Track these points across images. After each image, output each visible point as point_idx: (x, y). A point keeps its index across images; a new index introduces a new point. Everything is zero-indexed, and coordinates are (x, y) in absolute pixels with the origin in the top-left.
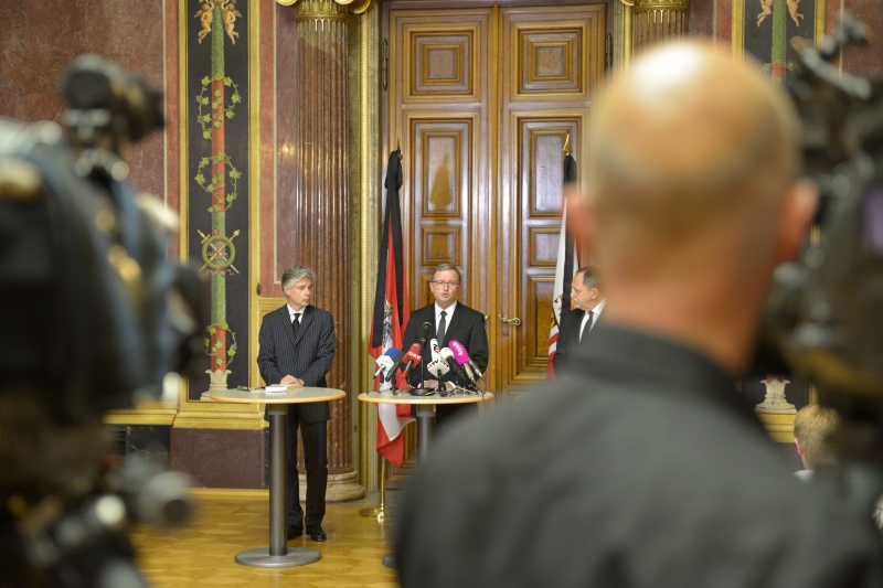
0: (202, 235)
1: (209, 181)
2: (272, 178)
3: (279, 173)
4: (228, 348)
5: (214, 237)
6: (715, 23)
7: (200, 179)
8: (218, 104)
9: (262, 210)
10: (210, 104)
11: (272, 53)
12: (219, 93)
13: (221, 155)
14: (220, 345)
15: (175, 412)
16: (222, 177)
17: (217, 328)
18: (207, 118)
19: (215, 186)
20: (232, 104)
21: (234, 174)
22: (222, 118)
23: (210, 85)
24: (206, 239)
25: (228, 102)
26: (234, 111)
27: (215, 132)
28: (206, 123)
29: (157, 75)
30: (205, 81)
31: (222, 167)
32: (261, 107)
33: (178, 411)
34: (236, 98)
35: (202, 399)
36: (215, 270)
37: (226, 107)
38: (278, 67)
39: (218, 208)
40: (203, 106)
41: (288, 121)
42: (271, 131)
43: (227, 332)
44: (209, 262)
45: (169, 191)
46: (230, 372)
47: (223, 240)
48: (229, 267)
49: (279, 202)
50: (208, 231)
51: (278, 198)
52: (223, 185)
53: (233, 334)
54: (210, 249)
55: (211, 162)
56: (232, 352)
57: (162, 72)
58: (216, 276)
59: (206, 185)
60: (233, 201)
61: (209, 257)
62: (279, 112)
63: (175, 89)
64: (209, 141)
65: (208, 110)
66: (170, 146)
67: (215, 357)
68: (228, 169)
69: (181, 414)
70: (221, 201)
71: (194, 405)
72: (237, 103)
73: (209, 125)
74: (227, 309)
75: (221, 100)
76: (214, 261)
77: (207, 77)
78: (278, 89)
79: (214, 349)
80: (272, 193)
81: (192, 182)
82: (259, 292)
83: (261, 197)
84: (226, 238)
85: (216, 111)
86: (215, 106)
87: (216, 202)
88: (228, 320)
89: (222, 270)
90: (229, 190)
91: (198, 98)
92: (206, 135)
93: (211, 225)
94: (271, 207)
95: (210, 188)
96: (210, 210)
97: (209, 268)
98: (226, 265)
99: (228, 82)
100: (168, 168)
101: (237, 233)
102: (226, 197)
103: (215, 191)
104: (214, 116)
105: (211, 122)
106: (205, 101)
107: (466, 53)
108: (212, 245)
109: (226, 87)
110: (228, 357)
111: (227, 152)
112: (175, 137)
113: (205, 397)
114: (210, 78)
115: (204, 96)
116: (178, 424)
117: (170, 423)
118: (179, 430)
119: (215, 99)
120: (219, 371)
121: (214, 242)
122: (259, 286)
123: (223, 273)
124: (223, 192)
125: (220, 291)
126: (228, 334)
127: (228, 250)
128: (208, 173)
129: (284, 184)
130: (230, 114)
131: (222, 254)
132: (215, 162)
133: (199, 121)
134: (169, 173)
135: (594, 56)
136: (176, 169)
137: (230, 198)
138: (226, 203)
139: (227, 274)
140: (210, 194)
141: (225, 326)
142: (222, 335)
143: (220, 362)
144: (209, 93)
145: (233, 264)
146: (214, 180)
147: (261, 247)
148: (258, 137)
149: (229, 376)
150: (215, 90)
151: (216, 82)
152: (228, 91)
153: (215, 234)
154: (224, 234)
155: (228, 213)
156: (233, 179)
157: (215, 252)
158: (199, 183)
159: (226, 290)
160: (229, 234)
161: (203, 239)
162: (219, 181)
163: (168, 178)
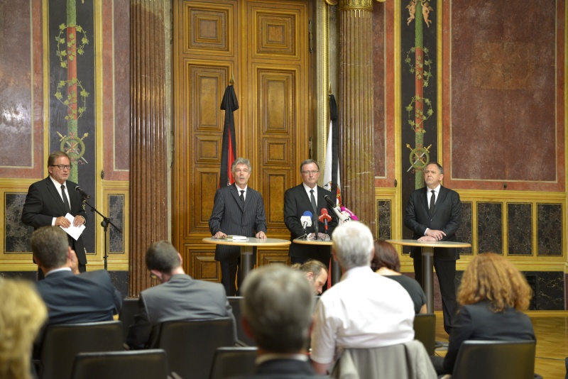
0: (61, 135)
1: (65, 97)
2: (112, 98)
3: (116, 95)
5: (69, 137)
6: (385, 21)
7: (58, 95)
8: (72, 43)
9: (104, 119)
10: (66, 44)
11: (111, 12)
12: (72, 36)
13: (74, 80)
16: (75, 95)
18: (63, 53)
19: (70, 101)
20: (82, 45)
21: (84, 93)
22: (74, 53)
23: (65, 29)
24: (63, 138)
25: (79, 43)
26: (84, 49)
27: (69, 63)
28: (63, 56)
29: (25, 19)
30: (62, 27)
31: (75, 88)
32: (104, 49)
34: (85, 41)
37: (78, 46)
38: (115, 21)
39: (72, 117)
40: (61, 44)
41: (123, 59)
42: (111, 65)
45: (35, 103)
47: (76, 140)
48: (81, 159)
49: (116, 115)
50: (65, 132)
51: (116, 112)
52: (75, 101)
54: (66, 146)
55: (66, 84)
57: (29, 17)
59: (63, 100)
60: (84, 112)
62: (116, 53)
63: (39, 31)
64: (65, 69)
65: (64, 47)
68: (79, 90)
70: (75, 112)
72: (86, 44)
73: (65, 58)
75: (74, 41)
77: (63, 24)
78: (115, 37)
80: (111, 108)
81: (52, 97)
82: (102, 177)
83: (103, 111)
84: (78, 138)
85: (71, 49)
86: (69, 45)
87: (71, 112)
89: (75, 160)
90: (80, 104)
91: (57, 38)
92: (63, 65)
93: (67, 128)
94: (111, 118)
95: (66, 102)
96: (67, 118)
98: (78, 157)
99: (79, 29)
100: (35, 86)
101: (86, 135)
102: (78, 109)
103: (70, 105)
104: (69, 52)
105: (66, 56)
106: (62, 41)
107: (223, 24)
108: (68, 143)
109: (77, 32)
111: (79, 78)
112: (40, 66)
114: (66, 25)
115: (61, 37)
119: (70, 40)
121: (69, 140)
122: (102, 172)
123: (76, 163)
124: (76, 106)
125: (74, 174)
127: (79, 146)
128: (65, 92)
129: (120, 103)
130: (81, 52)
131: (75, 149)
132: (70, 84)
133: (58, 54)
135: (302, 33)
137: (81, 110)
138: (78, 114)
139: (79, 163)
140: (67, 107)
144: (65, 35)
145: (83, 156)
146: (69, 97)
147: (104, 145)
148: (101, 69)
150: (69, 34)
151: (70, 28)
152: (79, 36)
153: (70, 135)
154: (77, 135)
155: (79, 120)
156: (84, 97)
157: (70, 148)
158: (58, 98)
159: (78, 175)
160: (80, 136)
161: (61, 138)
162: (73, 98)
163: (34, 93)
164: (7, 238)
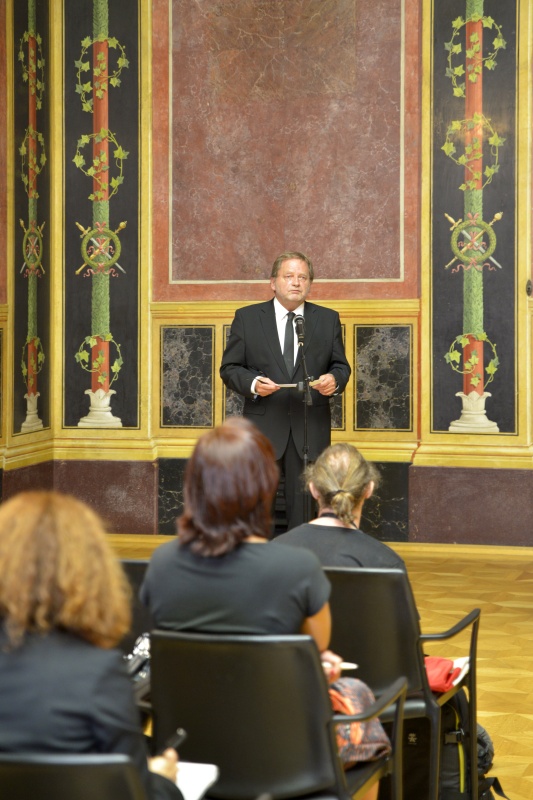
0: (451, 220)
1: (460, 151)
4: (486, 364)
5: (467, 222)
7: (448, 148)
8: (475, 50)
10: (463, 53)
12: (476, 37)
13: (478, 117)
14: (475, 360)
15: (415, 446)
16: (478, 145)
17: (471, 338)
18: (459, 71)
19: (469, 156)
20: (493, 51)
21: (495, 140)
22: (479, 69)
23: (463, 28)
24: (456, 225)
25: (487, 48)
26: (496, 59)
27: (470, 86)
28: (457, 77)
29: (393, 19)
30: (458, 23)
31: (480, 132)
33: (419, 445)
34: (498, 43)
35: (451, 429)
36: (468, 264)
37: (485, 54)
39: (472, 185)
40: (454, 55)
43: (485, 342)
44: (460, 254)
45: (407, 165)
46: (489, 394)
47: (479, 226)
48: (488, 261)
50: (459, 214)
52: (479, 155)
53: (494, 346)
54: (461, 238)
55: (463, 126)
56: (492, 369)
57: (399, 15)
58: (470, 270)
59: (457, 156)
60: (494, 175)
61: (461, 248)
63: (416, 36)
64: (461, 99)
65: (460, 59)
66: (408, 108)
67: (469, 376)
68: (487, 134)
69: (423, 449)
70: (478, 175)
71: (440, 438)
72: (501, 50)
73: (462, 79)
74: (484, 313)
75: (478, 47)
76: (467, 253)
77: (459, 18)
79: (467, 366)
81: (437, 152)
82: (529, 292)
83: (532, 169)
84: (483, 223)
85: (472, 61)
86: (469, 54)
87: (470, 177)
88: (486, 328)
89: (478, 263)
90: (487, 161)
91: (447, 46)
92: (458, 92)
93: (463, 208)
95: (463, 160)
96: (463, 187)
97: (459, 262)
98: (484, 258)
99: (489, 22)
100: (406, 135)
101: (498, 216)
102: (484, 170)
103: (468, 164)
104: (469, 68)
105: (464, 75)
106: (457, 49)
108: (464, 232)
109: (485, 30)
110: (486, 376)
112: (415, 97)
113: (455, 426)
114: (464, 19)
115: (456, 42)
116: (419, 461)
117: (408, 460)
118: (419, 468)
119: (470, 45)
120: (474, 394)
121: (466, 228)
122: (529, 283)
123: (480, 268)
124: (479, 164)
125: (475, 290)
126: (486, 346)
127: (486, 238)
128: (460, 140)
130: (490, 64)
131: (478, 243)
132: (469, 126)
133: (448, 74)
134: (406, 143)
136: (416, 137)
137: (490, 172)
138: (484, 178)
139: (485, 269)
140: (463, 168)
141: (483, 336)
142: (479, 348)
143: (475, 381)
144: (463, 38)
145: (493, 255)
146: (468, 150)
147: (532, 233)
148: (529, 93)
149: (488, 399)
150: (470, 34)
151: (472, 24)
152: (489, 35)
153: (469, 219)
154: (481, 217)
155: (486, 191)
156: (495, 147)
157: (469, 241)
158: (447, 153)
159: (484, 290)
160: (487, 217)
161: (452, 225)
162: (474, 150)
163: (405, 149)
164: (359, 403)
